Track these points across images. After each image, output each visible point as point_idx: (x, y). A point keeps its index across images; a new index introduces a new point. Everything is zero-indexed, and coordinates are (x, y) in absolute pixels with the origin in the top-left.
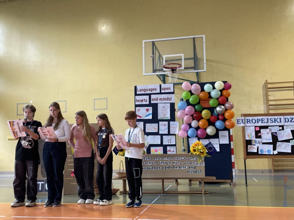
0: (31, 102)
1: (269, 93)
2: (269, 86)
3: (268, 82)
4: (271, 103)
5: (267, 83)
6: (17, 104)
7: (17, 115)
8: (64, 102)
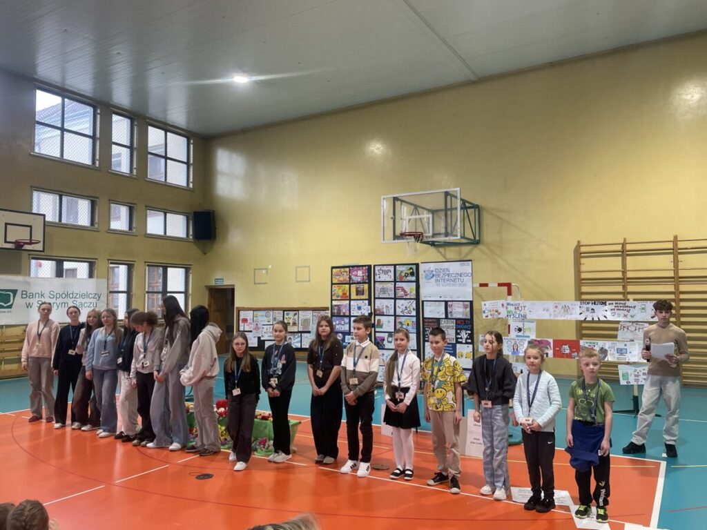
0: (270, 267)
1: (583, 260)
2: (583, 249)
3: (582, 244)
4: (584, 276)
5: (579, 245)
6: (255, 269)
7: (255, 284)
8: (308, 269)
